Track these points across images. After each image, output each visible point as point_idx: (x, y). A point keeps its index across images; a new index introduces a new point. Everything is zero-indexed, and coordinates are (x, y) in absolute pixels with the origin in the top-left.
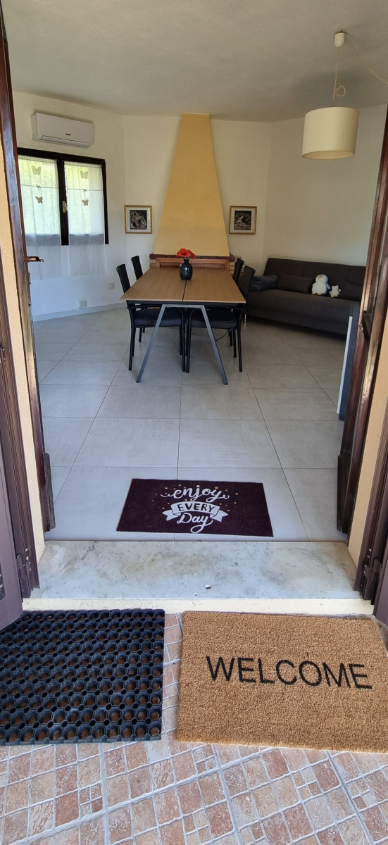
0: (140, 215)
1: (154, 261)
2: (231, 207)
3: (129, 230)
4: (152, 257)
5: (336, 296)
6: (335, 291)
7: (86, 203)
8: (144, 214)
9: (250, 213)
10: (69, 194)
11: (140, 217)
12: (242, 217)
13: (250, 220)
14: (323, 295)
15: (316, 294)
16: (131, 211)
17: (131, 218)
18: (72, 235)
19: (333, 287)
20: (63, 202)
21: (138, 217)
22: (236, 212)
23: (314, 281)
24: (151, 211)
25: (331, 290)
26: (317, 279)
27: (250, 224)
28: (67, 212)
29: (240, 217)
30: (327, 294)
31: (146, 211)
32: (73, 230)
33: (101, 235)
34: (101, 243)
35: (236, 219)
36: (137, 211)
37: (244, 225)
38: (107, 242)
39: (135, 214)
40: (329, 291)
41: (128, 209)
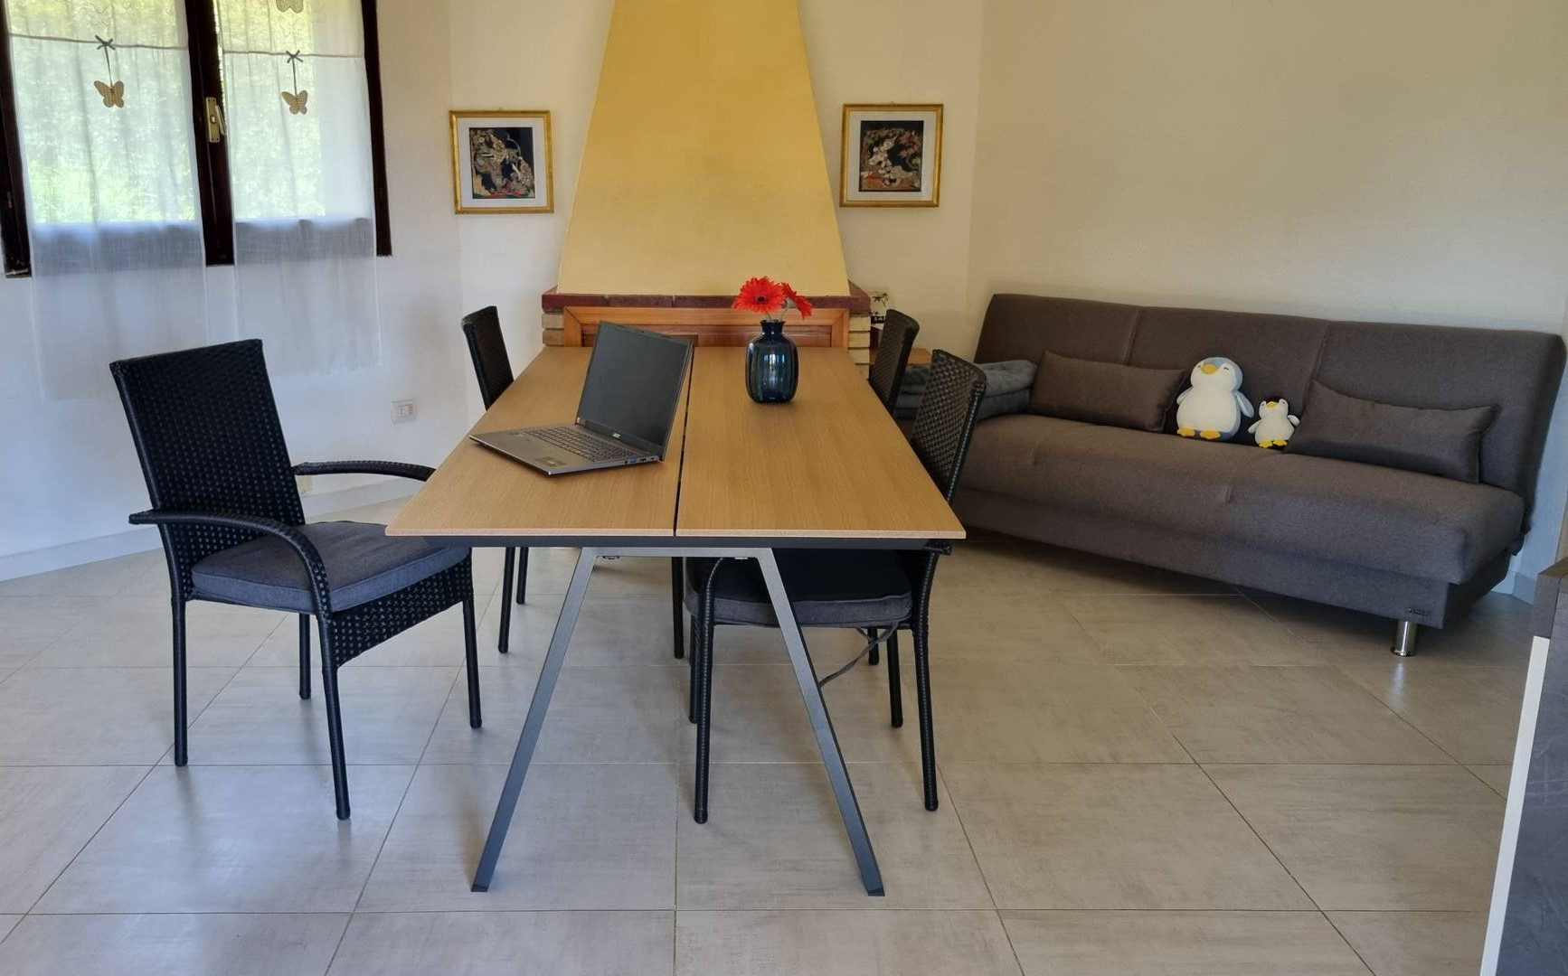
0: (509, 145)
1: (558, 320)
2: (846, 106)
3: (467, 201)
4: (552, 303)
5: (1280, 442)
6: (1275, 424)
7: (297, 102)
8: (519, 139)
9: (918, 127)
10: (231, 73)
11: (506, 154)
12: (888, 145)
13: (919, 154)
14: (1225, 439)
15: (1197, 437)
16: (474, 130)
17: (474, 158)
18: (245, 227)
19: (1267, 409)
20: (209, 103)
21: (500, 154)
22: (866, 126)
23: (1185, 384)
24: (548, 127)
25: (1257, 418)
26: (1197, 375)
27: (917, 170)
28: (223, 138)
29: (879, 142)
30: (1243, 436)
31: (528, 131)
32: (248, 206)
33: (360, 223)
34: (362, 252)
35: (867, 150)
36: (498, 132)
37: (898, 172)
38: (384, 248)
39: (489, 144)
40: (1246, 422)
41: (464, 125)
